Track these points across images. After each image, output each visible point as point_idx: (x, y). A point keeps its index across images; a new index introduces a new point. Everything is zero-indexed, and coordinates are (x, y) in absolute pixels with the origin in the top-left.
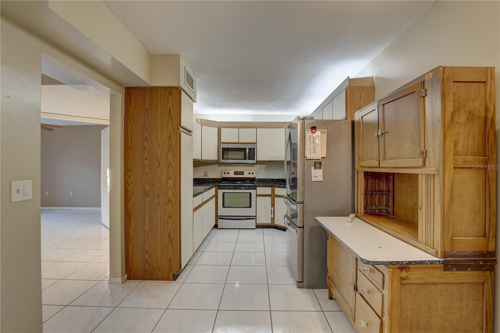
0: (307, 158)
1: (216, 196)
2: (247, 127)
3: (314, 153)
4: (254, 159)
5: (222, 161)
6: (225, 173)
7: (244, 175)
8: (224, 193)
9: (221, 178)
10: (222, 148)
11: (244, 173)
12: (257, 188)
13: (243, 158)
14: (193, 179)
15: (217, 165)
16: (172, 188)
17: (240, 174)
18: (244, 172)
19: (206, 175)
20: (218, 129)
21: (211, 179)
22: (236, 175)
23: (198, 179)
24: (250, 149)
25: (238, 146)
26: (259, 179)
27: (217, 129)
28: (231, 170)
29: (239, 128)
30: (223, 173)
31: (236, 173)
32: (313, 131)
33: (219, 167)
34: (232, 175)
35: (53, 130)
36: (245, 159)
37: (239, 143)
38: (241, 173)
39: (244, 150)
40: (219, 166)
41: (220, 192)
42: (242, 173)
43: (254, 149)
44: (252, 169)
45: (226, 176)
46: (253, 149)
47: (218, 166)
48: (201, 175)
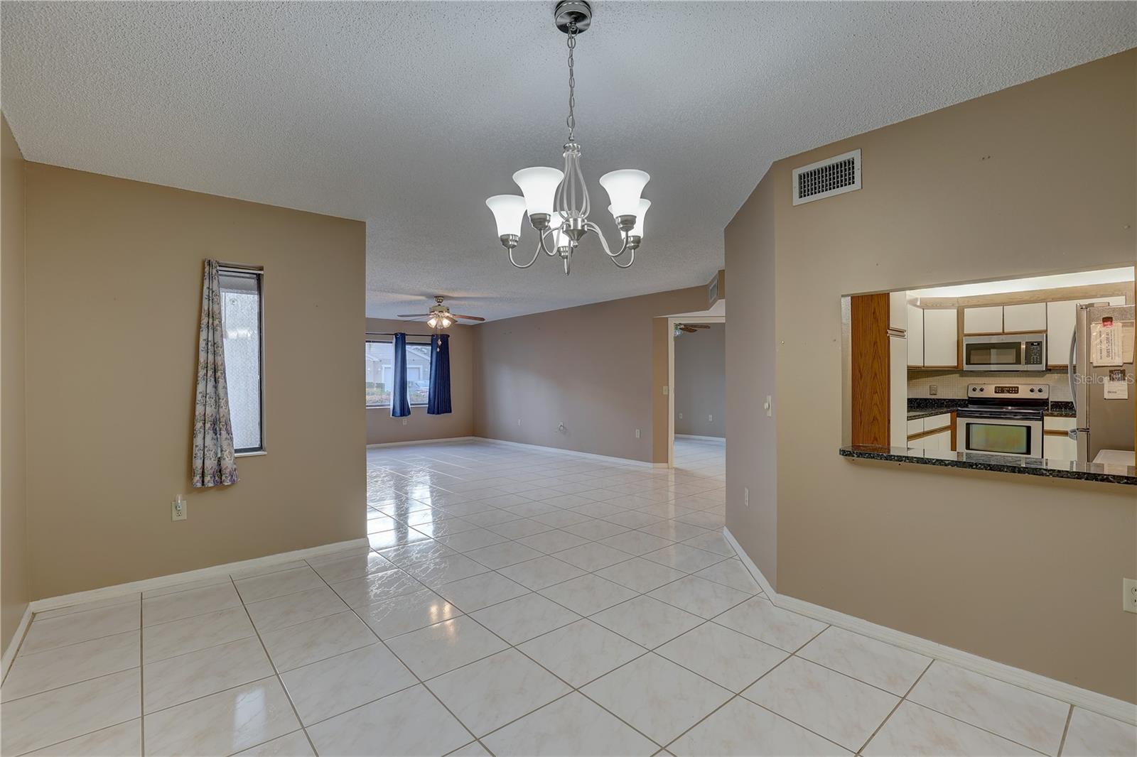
0: (1094, 365)
1: (953, 428)
2: (1024, 301)
3: (1108, 356)
4: (1041, 363)
5: (966, 367)
6: (974, 390)
7: (1018, 393)
8: (968, 425)
9: (967, 398)
10: (967, 345)
11: (1018, 390)
12: (1045, 418)
13: (1015, 362)
14: (908, 399)
15: (958, 375)
16: (878, 403)
17: (1009, 392)
18: (1018, 388)
19: (934, 392)
20: (958, 311)
21: (945, 400)
22: (998, 393)
23: (917, 399)
24: (1030, 344)
25: (1002, 340)
26: (1055, 402)
27: (956, 310)
28: (987, 384)
29: (1003, 304)
30: (971, 388)
31: (1000, 390)
32: (1105, 323)
33: (961, 378)
34: (990, 392)
35: (696, 330)
36: (1018, 362)
37: (1004, 333)
38: (1012, 390)
39: (1016, 346)
40: (962, 376)
41: (962, 422)
42: (1016, 390)
43: (1040, 344)
44: (1038, 382)
45: (978, 395)
46: (1038, 344)
47: (960, 376)
48: (923, 392)
